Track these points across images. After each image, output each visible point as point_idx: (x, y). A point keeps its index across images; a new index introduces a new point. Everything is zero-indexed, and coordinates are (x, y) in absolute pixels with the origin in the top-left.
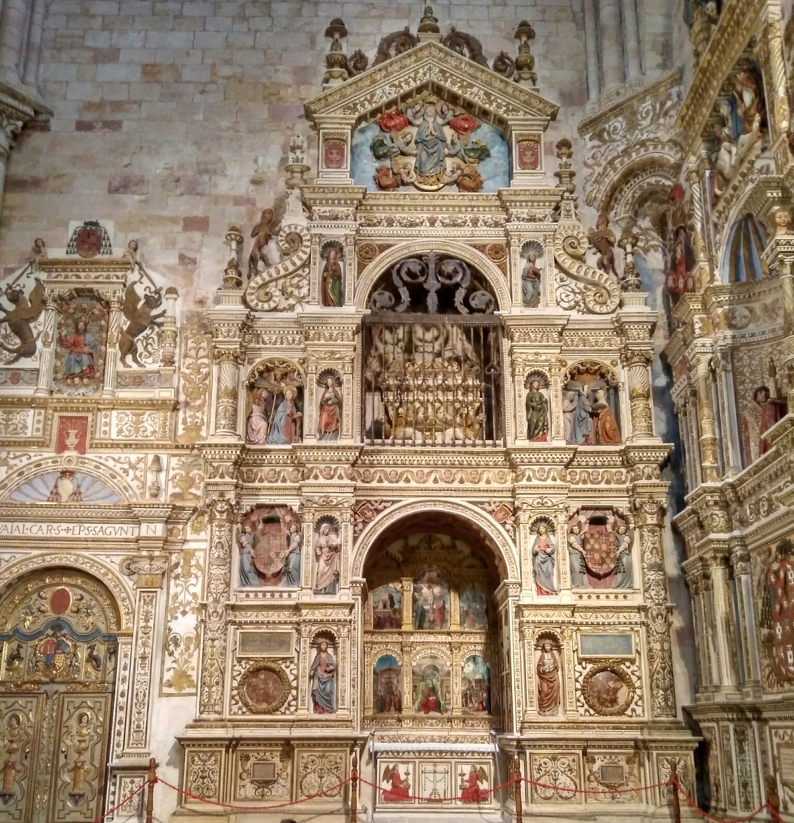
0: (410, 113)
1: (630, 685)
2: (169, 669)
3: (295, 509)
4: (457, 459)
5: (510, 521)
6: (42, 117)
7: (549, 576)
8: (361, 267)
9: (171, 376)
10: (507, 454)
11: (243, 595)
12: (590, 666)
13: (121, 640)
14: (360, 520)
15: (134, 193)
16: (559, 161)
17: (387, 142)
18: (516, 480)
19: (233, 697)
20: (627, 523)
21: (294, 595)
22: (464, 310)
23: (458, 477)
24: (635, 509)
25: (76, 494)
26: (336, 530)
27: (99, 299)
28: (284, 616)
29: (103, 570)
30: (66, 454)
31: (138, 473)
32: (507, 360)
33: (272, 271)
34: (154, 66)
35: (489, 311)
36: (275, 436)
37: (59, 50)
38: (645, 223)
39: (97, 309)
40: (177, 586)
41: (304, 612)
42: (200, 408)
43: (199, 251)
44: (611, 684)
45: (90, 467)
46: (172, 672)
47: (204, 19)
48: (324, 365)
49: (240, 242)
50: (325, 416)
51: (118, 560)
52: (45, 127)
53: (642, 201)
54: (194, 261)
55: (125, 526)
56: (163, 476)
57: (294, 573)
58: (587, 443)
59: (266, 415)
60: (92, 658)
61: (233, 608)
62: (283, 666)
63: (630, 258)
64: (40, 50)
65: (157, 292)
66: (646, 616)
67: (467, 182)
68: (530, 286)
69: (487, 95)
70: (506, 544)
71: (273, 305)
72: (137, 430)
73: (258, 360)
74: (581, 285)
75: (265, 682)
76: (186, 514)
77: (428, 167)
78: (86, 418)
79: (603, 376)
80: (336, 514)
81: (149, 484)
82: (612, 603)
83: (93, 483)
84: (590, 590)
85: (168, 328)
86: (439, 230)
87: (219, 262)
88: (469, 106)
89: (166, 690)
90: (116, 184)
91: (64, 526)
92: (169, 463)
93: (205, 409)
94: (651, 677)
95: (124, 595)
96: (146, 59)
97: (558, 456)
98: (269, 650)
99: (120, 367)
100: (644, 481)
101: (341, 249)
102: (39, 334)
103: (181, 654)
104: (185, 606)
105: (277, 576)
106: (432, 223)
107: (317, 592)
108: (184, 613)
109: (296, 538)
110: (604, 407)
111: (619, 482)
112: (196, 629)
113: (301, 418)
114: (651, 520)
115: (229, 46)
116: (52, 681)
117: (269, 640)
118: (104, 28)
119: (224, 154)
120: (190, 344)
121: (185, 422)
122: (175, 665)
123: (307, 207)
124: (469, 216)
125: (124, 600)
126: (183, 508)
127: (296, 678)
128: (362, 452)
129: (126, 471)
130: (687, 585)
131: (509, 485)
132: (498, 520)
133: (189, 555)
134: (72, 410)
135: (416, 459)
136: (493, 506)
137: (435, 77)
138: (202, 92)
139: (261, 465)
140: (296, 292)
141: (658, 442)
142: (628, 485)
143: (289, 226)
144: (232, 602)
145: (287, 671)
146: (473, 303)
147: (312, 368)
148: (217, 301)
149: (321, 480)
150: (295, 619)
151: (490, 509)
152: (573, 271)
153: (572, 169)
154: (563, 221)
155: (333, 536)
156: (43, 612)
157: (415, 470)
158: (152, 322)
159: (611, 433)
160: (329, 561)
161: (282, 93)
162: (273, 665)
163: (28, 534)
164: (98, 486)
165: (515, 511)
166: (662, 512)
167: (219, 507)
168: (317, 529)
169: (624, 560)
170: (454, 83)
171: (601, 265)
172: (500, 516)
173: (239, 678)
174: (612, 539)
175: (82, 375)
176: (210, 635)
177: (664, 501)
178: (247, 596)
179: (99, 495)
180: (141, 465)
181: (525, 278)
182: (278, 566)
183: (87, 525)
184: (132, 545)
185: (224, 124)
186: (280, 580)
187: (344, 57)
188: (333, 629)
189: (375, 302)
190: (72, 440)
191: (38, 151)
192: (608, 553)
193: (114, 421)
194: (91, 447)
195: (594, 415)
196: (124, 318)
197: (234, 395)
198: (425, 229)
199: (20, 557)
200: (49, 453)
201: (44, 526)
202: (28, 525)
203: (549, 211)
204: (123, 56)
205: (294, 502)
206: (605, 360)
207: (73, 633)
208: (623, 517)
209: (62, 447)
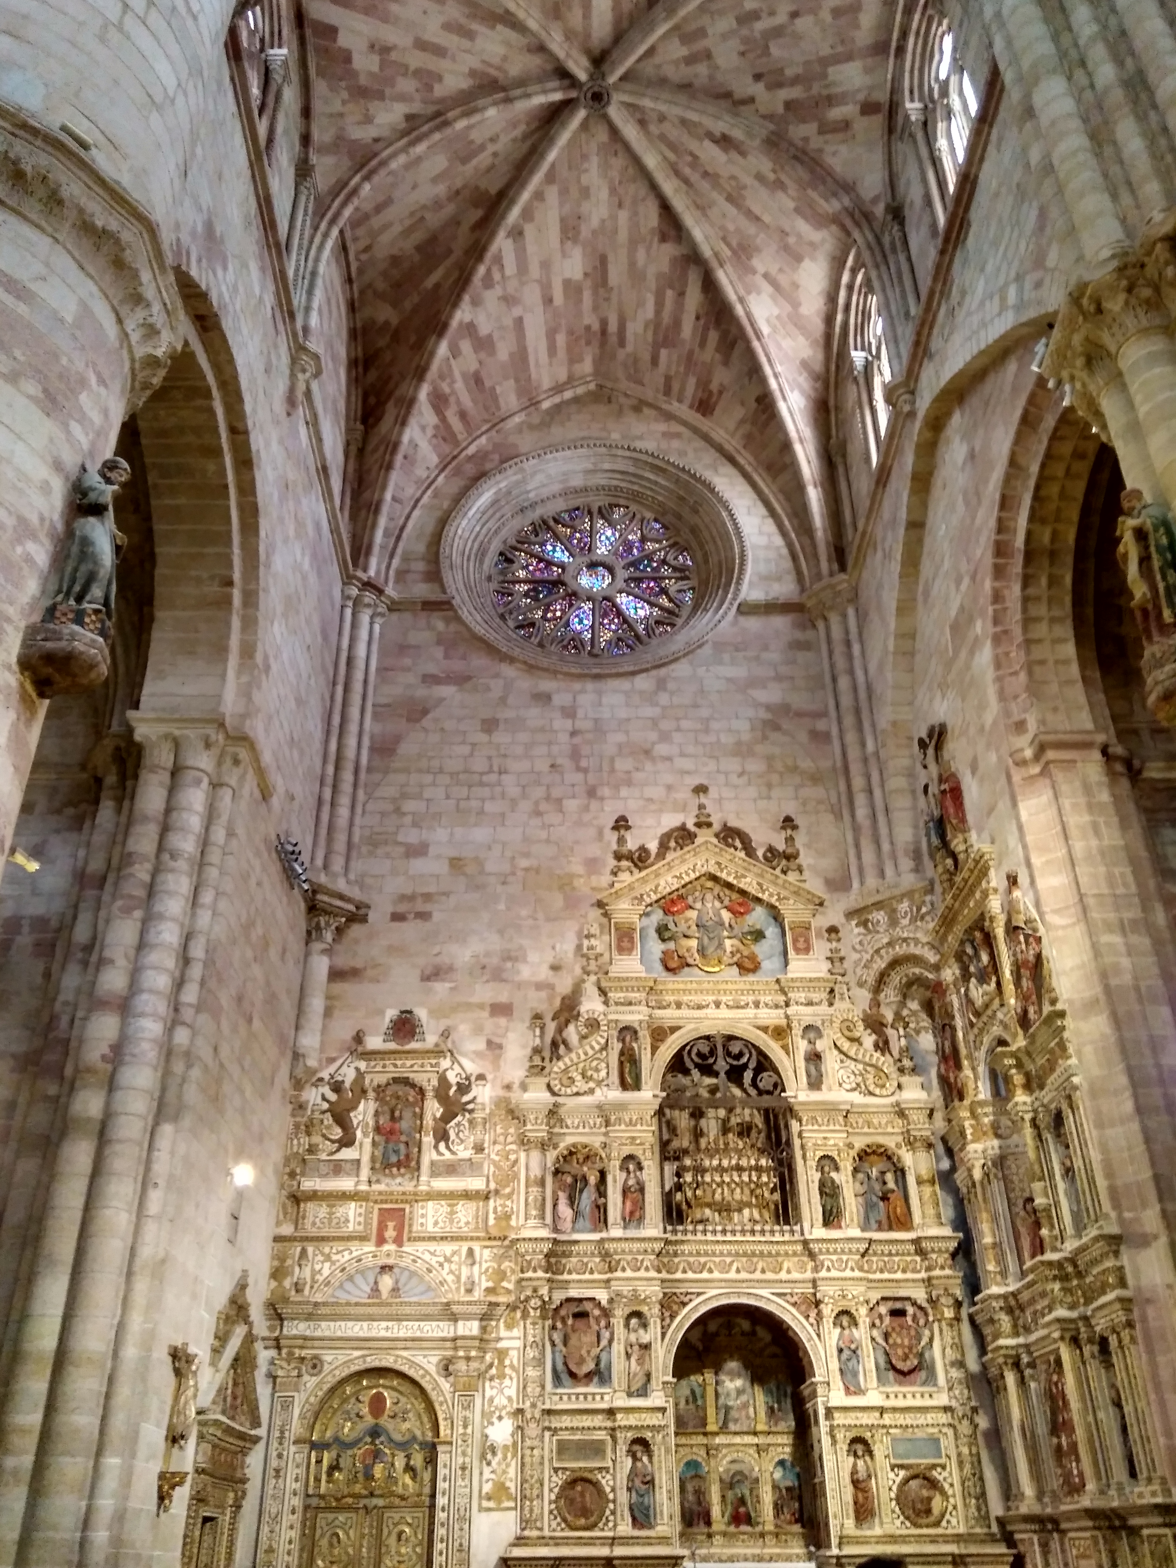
0: (690, 899)
1: (943, 1493)
2: (488, 1481)
3: (604, 1303)
4: (758, 1248)
5: (813, 1314)
6: (362, 912)
7: (855, 1374)
8: (654, 1049)
9: (482, 1164)
10: (805, 1243)
12: (902, 1473)
13: (440, 1448)
14: (667, 1315)
15: (443, 980)
16: (829, 945)
17: (671, 926)
18: (816, 1269)
19: (551, 1512)
20: (926, 1314)
22: (753, 1091)
23: (760, 1267)
24: (933, 1302)
25: (395, 1290)
26: (645, 1326)
27: (413, 1086)
28: (598, 1421)
29: (421, 1372)
30: (386, 1247)
31: (454, 1267)
32: (797, 1142)
33: (573, 1055)
34: (459, 859)
35: (776, 1093)
36: (581, 1223)
37: (376, 846)
38: (914, 1005)
39: (412, 1095)
40: (492, 1388)
41: (619, 1416)
42: (509, 1196)
43: (504, 1036)
44: (925, 1493)
45: (407, 1261)
46: (490, 1484)
47: (503, 815)
48: (626, 1151)
49: (542, 1028)
50: (628, 1204)
51: (435, 1360)
52: (364, 919)
53: (910, 984)
54: (500, 1047)
55: (442, 1324)
56: (476, 1268)
57: (606, 1373)
58: (880, 1229)
59: (572, 1201)
60: (409, 1469)
61: (549, 1412)
62: (599, 1477)
63: (903, 1042)
65: (468, 1078)
66: (953, 1417)
67: (747, 964)
68: (812, 1068)
69: (760, 885)
70: (810, 1339)
71: (575, 1089)
72: (451, 1221)
73: (562, 1145)
74: (861, 1068)
75: (582, 1494)
76: (500, 1310)
77: (710, 950)
80: (644, 1309)
81: (463, 1278)
82: (918, 1402)
83: (410, 1279)
84: (896, 1388)
85: (479, 1115)
86: (724, 1012)
87: (524, 1047)
88: (743, 893)
89: (485, 1504)
90: (427, 972)
91: (384, 1324)
93: (515, 1197)
94: (963, 1484)
95: (441, 1399)
96: (454, 853)
97: (854, 1246)
98: (586, 1458)
99: (435, 1156)
100: (938, 1272)
101: (636, 1032)
102: (358, 1124)
103: (499, 1464)
104: (501, 1411)
105: (589, 1376)
106: (718, 1005)
107: (630, 1395)
108: (500, 1418)
109: (606, 1335)
110: (893, 1191)
111: (914, 1271)
112: (513, 1435)
113: (605, 1206)
114: (949, 1313)
115: (526, 839)
116: (372, 1495)
117: (584, 1448)
118: (415, 824)
119: (525, 942)
120: (499, 1130)
121: (495, 1211)
122: (493, 1476)
123: (603, 992)
124: (751, 999)
125: (441, 1404)
126: (497, 1304)
127: (613, 1490)
128: (667, 1242)
129: (441, 1265)
130: (989, 1383)
131: (809, 1275)
132: (801, 1313)
133: (502, 1354)
134: (391, 1202)
135: (718, 1248)
136: (796, 1298)
137: (713, 869)
138: (504, 883)
139: (570, 1255)
140: (595, 1076)
141: (947, 1231)
142: (923, 1275)
144: (547, 1406)
145: (604, 1482)
146: (761, 1085)
147: (614, 1154)
148: (524, 1087)
149: (629, 1273)
150: (609, 1424)
151: (792, 1300)
152: (852, 1053)
153: (842, 953)
154: (837, 1004)
155: (641, 1331)
156: (361, 1417)
157: (717, 1260)
158: (463, 1109)
159: (902, 1219)
160: (640, 1361)
161: (575, 883)
162: (590, 1476)
163: (350, 1333)
164: (414, 1281)
165: (818, 1303)
166: (958, 1304)
167: (533, 1302)
168: (627, 1325)
169: (926, 1356)
170: (728, 873)
171: (877, 1047)
172: (803, 1308)
173: (556, 1490)
174: (913, 1332)
175: (399, 1165)
176: (528, 1443)
177: (958, 1293)
178: (561, 1399)
179: (417, 1291)
180: (456, 1258)
181: (807, 1059)
182: (590, 1366)
183: (405, 1324)
184: (449, 1344)
185: (524, 913)
186: (592, 1380)
187: (630, 851)
188: (648, 1435)
189: (669, 1085)
190: (390, 1233)
191: (356, 941)
192: (910, 1348)
193: (430, 1212)
194: (409, 1239)
195: (884, 1198)
197: (542, 1183)
198: (711, 1012)
199: (342, 1359)
200: (369, 1247)
201: (365, 1324)
202: (350, 1324)
203: (824, 995)
204: (432, 851)
205: (602, 1296)
206: (890, 1143)
207: (391, 1440)
208: (921, 1308)
209: (381, 1241)
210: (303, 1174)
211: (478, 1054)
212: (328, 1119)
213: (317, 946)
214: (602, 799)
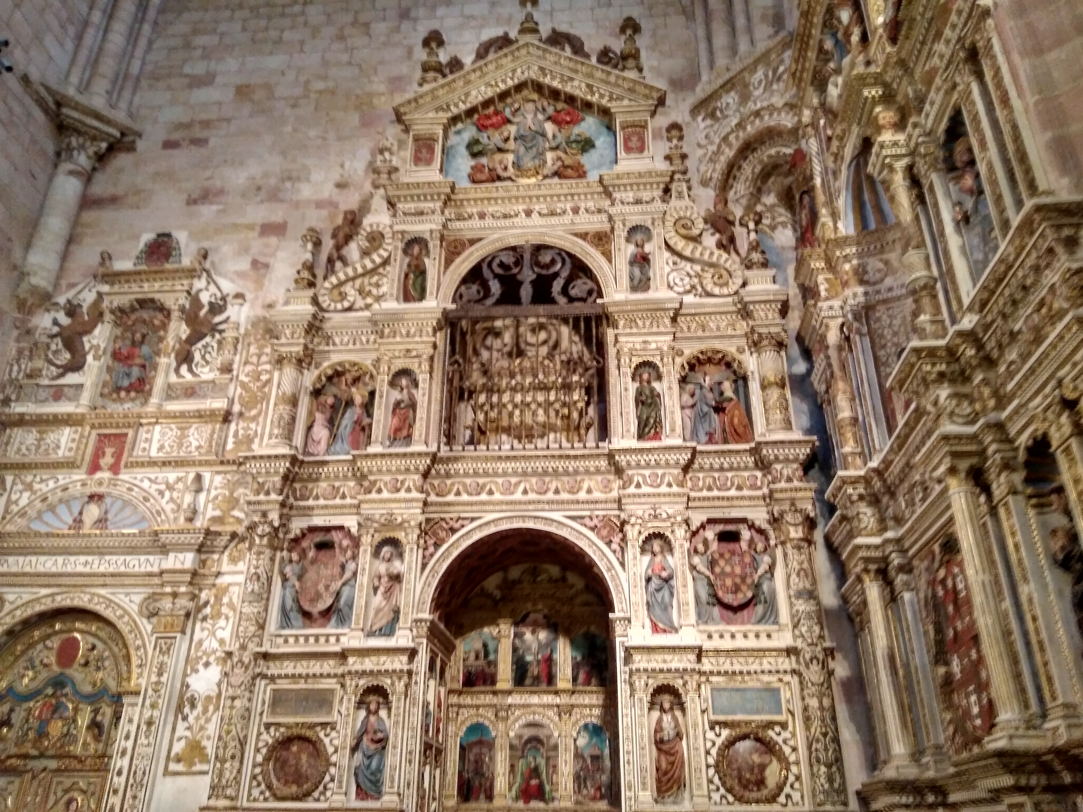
0: (508, 112)
1: (782, 759)
2: (180, 739)
3: (354, 530)
4: (550, 465)
5: (617, 539)
6: (130, 138)
7: (666, 608)
9: (227, 386)
10: (611, 456)
11: (281, 640)
12: (725, 733)
13: (126, 700)
14: (431, 542)
15: (211, 203)
16: (668, 144)
17: (484, 140)
18: (623, 487)
19: (254, 777)
20: (767, 539)
21: (343, 639)
22: (562, 300)
23: (553, 486)
24: (775, 521)
25: (102, 522)
26: (401, 556)
27: (161, 309)
28: (329, 666)
29: (119, 612)
30: (99, 475)
31: (175, 495)
32: (611, 350)
33: (350, 270)
34: (248, 86)
35: (590, 300)
36: (338, 446)
37: (157, 79)
38: (770, 199)
39: (158, 319)
40: (203, 629)
41: (351, 660)
42: (254, 419)
43: (273, 254)
44: (757, 758)
45: (121, 489)
46: (183, 743)
47: (302, 43)
48: (399, 364)
49: (317, 244)
50: (397, 421)
51: (137, 599)
52: (131, 148)
53: (764, 175)
54: (267, 266)
55: (151, 558)
56: (202, 497)
57: (345, 610)
58: (710, 441)
59: (331, 423)
60: (95, 726)
61: (266, 656)
62: (322, 735)
63: (753, 236)
64: (138, 79)
65: (223, 298)
66: (798, 662)
68: (637, 272)
69: (589, 86)
70: (611, 568)
71: (346, 304)
72: (180, 445)
73: (326, 364)
74: (698, 268)
75: (298, 755)
76: (223, 541)
77: (527, 161)
78: (126, 435)
79: (728, 365)
80: (400, 535)
81: (185, 506)
82: (752, 643)
83: (122, 509)
84: (722, 627)
85: (230, 334)
86: (536, 221)
87: (292, 264)
88: (571, 99)
89: (173, 767)
90: (195, 196)
91: (82, 559)
92: (212, 481)
93: (261, 419)
94: (810, 747)
95: (139, 642)
96: (239, 80)
97: (672, 457)
98: (307, 711)
99: (173, 378)
100: (783, 485)
102: (91, 349)
103: (197, 718)
104: (209, 656)
105: (327, 613)
106: (528, 213)
107: (371, 634)
108: (207, 664)
109: (351, 566)
110: (731, 400)
111: (754, 487)
112: (219, 685)
114: (796, 533)
115: (325, 63)
116: (42, 755)
117: (306, 699)
118: (204, 57)
119: (310, 162)
120: (253, 349)
121: (236, 434)
122: (188, 733)
123: (391, 204)
124: (568, 204)
125: (138, 648)
126: (219, 534)
127: (336, 750)
128: (435, 459)
129: (161, 493)
130: (851, 619)
131: (615, 494)
132: (602, 538)
133: (222, 591)
134: (111, 426)
135: (501, 466)
136: (595, 521)
137: (533, 74)
138: (294, 106)
139: (317, 480)
140: (374, 291)
141: (798, 435)
142: (765, 490)
143: (371, 226)
144: (264, 649)
145: (327, 741)
146: (573, 293)
147: (384, 368)
148: (287, 303)
149: (385, 495)
150: (340, 671)
151: (592, 524)
152: (687, 253)
153: (685, 150)
154: (674, 202)
155: (395, 562)
156: (46, 666)
157: (500, 480)
158: (214, 329)
159: (740, 430)
160: (387, 593)
161: (375, 101)
162: (309, 733)
163: (41, 569)
164: (127, 510)
165: (622, 525)
166: (810, 523)
167: (259, 531)
168: (376, 554)
169: (765, 587)
170: (553, 78)
171: (720, 245)
172: (604, 532)
173: (264, 751)
174: (747, 559)
175: (129, 389)
177: (810, 508)
178: (286, 641)
179: (128, 522)
180: (180, 486)
181: (632, 263)
182: (327, 601)
183: (108, 558)
184: (156, 581)
185: (312, 133)
186: (329, 620)
187: (440, 63)
188: (386, 682)
189: (461, 296)
190: (107, 460)
191: (120, 170)
192: (743, 579)
193: (157, 436)
194: (126, 466)
195: (719, 409)
196: (184, 326)
197: (294, 402)
198: (522, 220)
199: (26, 598)
200: (79, 476)
201: (60, 559)
202: (42, 559)
203: (658, 193)
204: (219, 79)
205: (351, 522)
206: (730, 348)
207: (76, 692)
208: (761, 531)
209: (95, 467)
210: (17, 400)
211: (241, 275)
212: (57, 344)
213: (66, 166)
214: (416, 20)
